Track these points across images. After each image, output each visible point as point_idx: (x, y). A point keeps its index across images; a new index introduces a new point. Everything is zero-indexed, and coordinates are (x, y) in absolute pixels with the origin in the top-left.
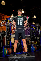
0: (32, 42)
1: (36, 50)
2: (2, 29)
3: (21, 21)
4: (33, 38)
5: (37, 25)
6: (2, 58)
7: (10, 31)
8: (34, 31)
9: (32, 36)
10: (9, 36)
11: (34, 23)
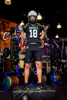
0: (54, 67)
1: (59, 80)
2: (5, 44)
3: (35, 32)
4: (56, 61)
5: (63, 40)
6: (3, 92)
7: (17, 48)
8: (58, 49)
9: (54, 57)
10: (15, 57)
11: (57, 37)
